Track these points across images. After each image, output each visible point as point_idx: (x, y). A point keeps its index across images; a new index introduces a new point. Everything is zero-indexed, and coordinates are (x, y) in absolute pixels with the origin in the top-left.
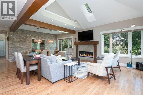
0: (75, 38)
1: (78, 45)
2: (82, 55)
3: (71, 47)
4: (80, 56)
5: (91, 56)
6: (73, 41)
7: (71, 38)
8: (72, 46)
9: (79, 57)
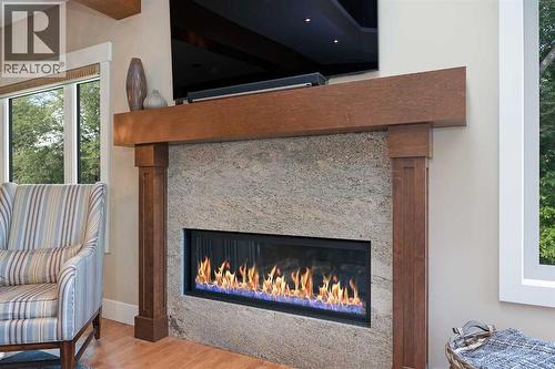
0: (136, 63)
1: (162, 149)
2: (227, 282)
3: (88, 174)
4: (190, 288)
5: (334, 296)
6: (112, 101)
7: (93, 69)
8: (104, 165)
9: (179, 304)
